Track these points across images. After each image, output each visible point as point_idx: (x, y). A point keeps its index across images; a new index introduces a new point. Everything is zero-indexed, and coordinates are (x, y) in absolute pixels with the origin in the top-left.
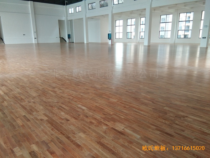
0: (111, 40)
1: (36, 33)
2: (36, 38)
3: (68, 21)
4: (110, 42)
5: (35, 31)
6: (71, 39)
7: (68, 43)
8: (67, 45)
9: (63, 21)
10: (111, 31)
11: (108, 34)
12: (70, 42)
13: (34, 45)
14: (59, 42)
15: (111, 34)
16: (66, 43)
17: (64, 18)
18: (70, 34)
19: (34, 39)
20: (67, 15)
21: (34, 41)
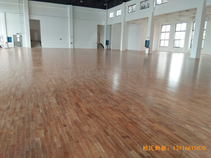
0: (148, 48)
1: (73, 38)
2: (72, 43)
3: (108, 26)
4: (147, 50)
5: (72, 35)
6: (109, 45)
7: (106, 49)
8: (105, 51)
9: (103, 26)
10: (149, 38)
11: (146, 41)
12: (108, 49)
13: (70, 50)
14: (96, 48)
15: (149, 41)
16: (104, 50)
17: (103, 23)
18: (109, 40)
19: (70, 44)
20: (107, 20)
21: (70, 46)
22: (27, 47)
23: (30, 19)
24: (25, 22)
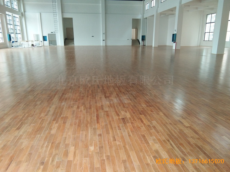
0: (175, 43)
1: (105, 35)
2: (104, 40)
3: (144, 19)
4: (174, 46)
5: (104, 32)
6: (145, 41)
7: (141, 46)
12: (144, 45)
13: (102, 48)
14: (131, 45)
15: (176, 34)
18: (145, 35)
20: (144, 12)
22: (60, 45)
23: (63, 17)
24: (58, 21)
